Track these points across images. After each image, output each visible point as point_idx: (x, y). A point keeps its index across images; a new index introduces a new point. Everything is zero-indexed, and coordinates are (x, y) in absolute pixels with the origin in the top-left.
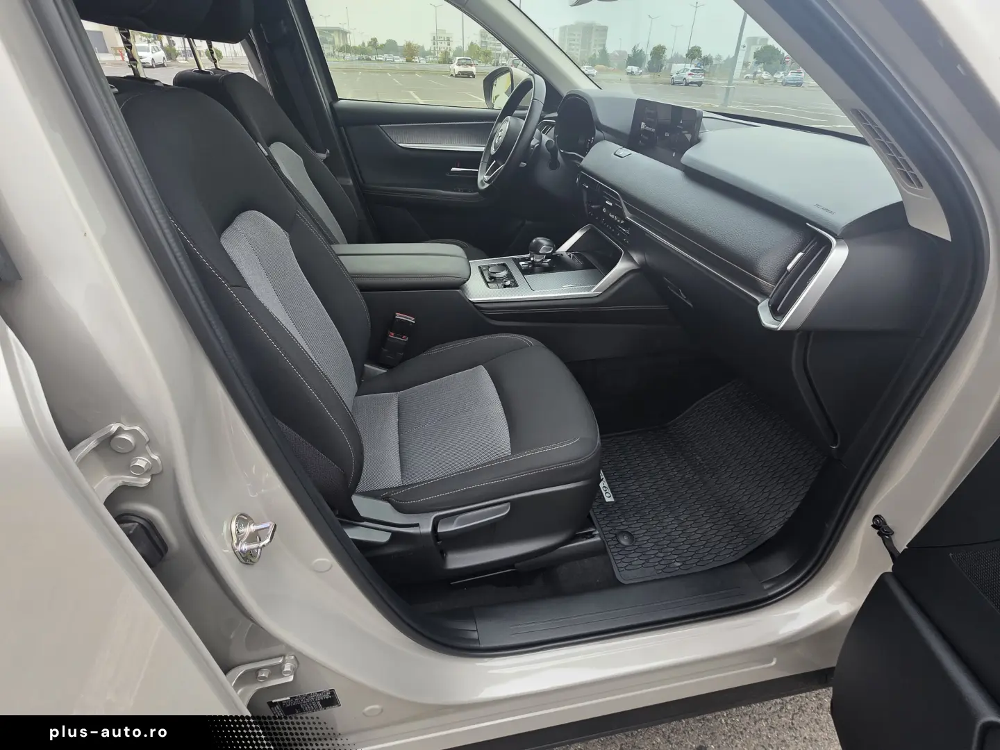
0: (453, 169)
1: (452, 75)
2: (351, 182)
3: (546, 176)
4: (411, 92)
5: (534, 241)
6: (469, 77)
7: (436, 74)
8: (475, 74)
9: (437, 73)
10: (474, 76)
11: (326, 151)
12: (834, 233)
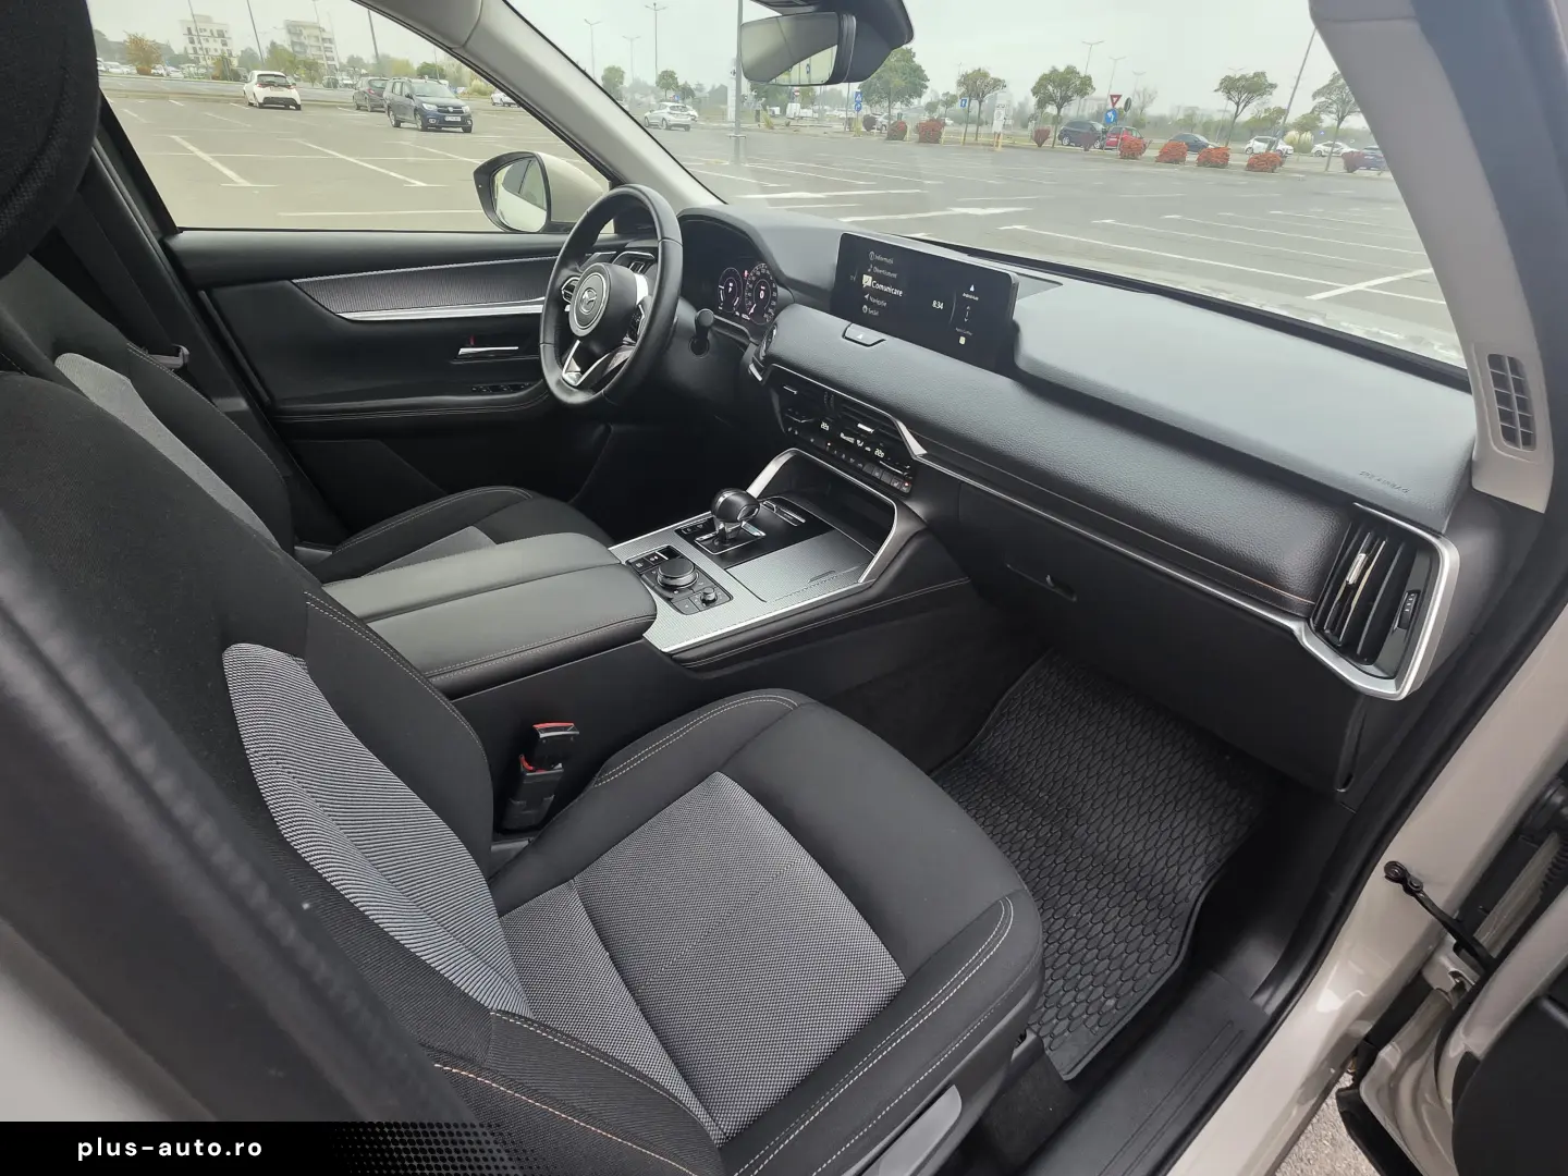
0: (463, 351)
1: (251, 104)
2: (242, 404)
3: (686, 366)
4: (177, 138)
5: (721, 500)
6: (287, 108)
7: (218, 101)
8: (299, 102)
9: (218, 99)
10: (298, 107)
11: (178, 350)
12: (1431, 529)
